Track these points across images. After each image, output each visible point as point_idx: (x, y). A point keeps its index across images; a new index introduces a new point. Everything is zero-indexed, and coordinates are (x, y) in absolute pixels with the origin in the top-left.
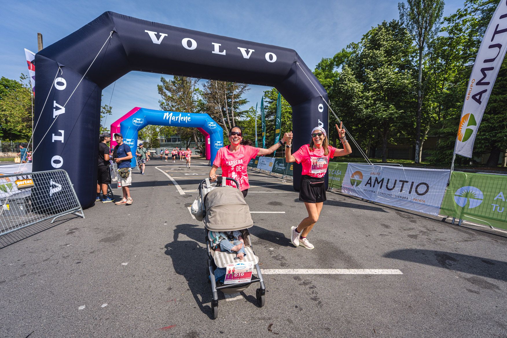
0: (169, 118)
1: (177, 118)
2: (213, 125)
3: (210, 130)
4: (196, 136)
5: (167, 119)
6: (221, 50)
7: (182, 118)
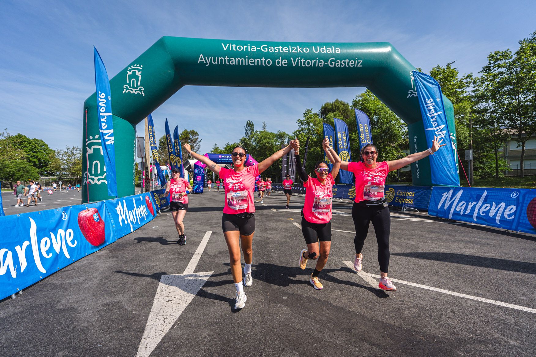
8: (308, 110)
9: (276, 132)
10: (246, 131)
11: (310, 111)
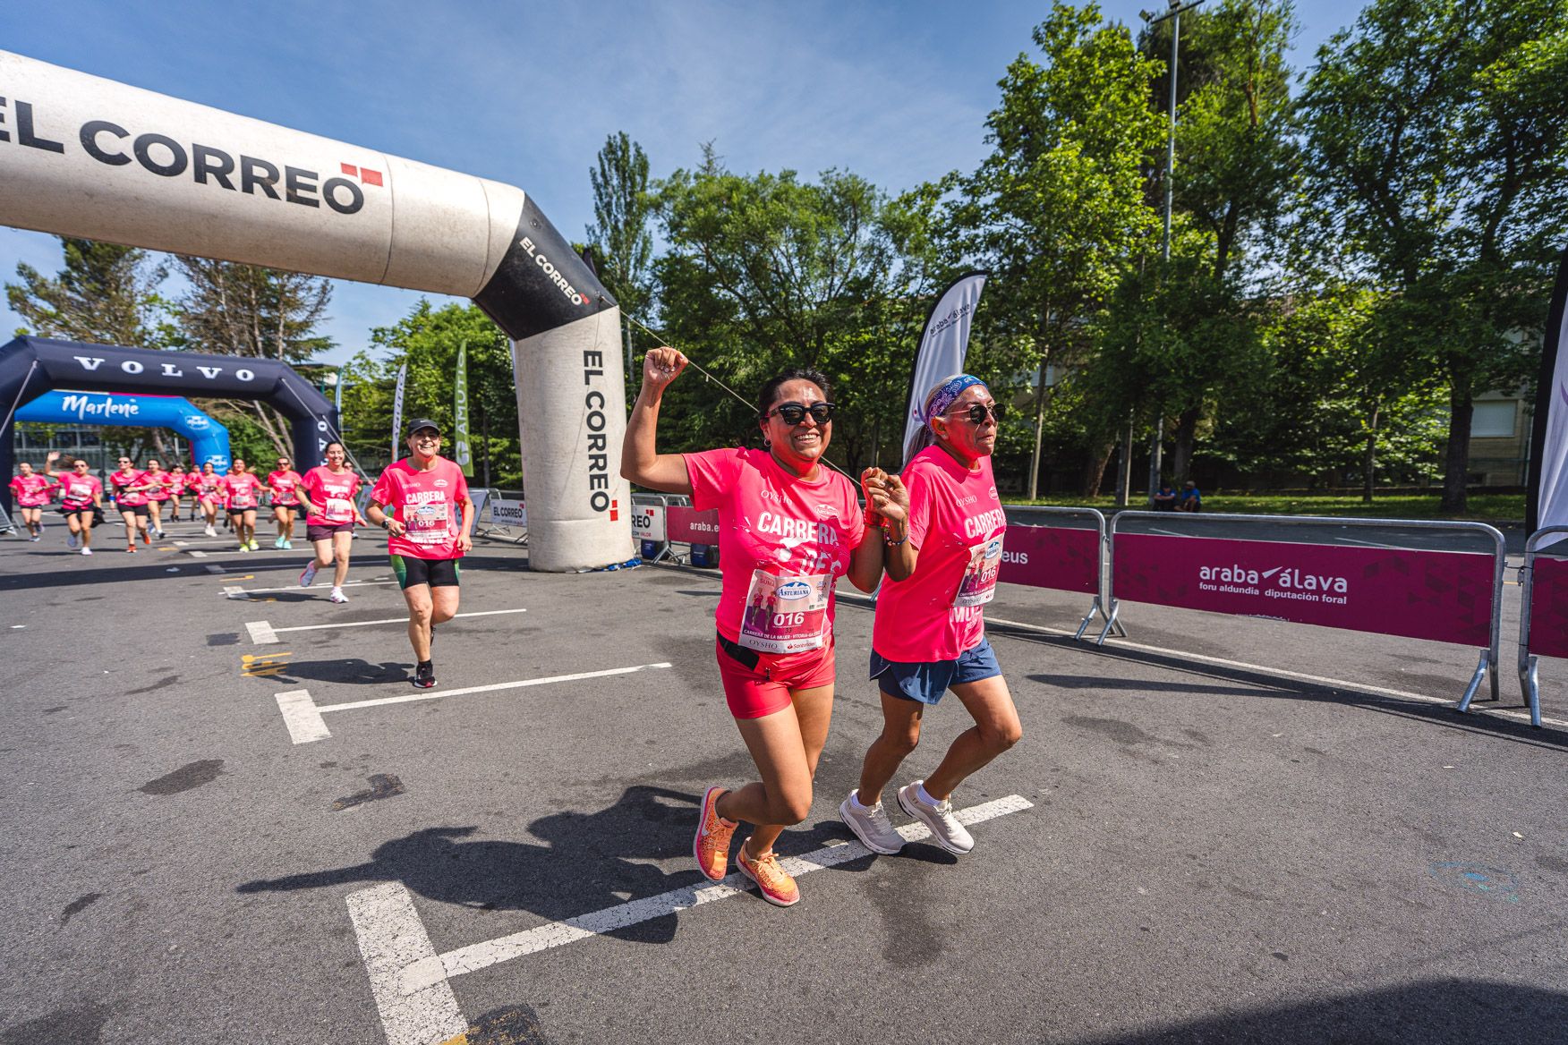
0: (78, 408)
1: (100, 407)
2: (200, 423)
3: (192, 433)
4: (161, 436)
5: (73, 408)
6: (175, 371)
7: (115, 407)
10: (600, 195)
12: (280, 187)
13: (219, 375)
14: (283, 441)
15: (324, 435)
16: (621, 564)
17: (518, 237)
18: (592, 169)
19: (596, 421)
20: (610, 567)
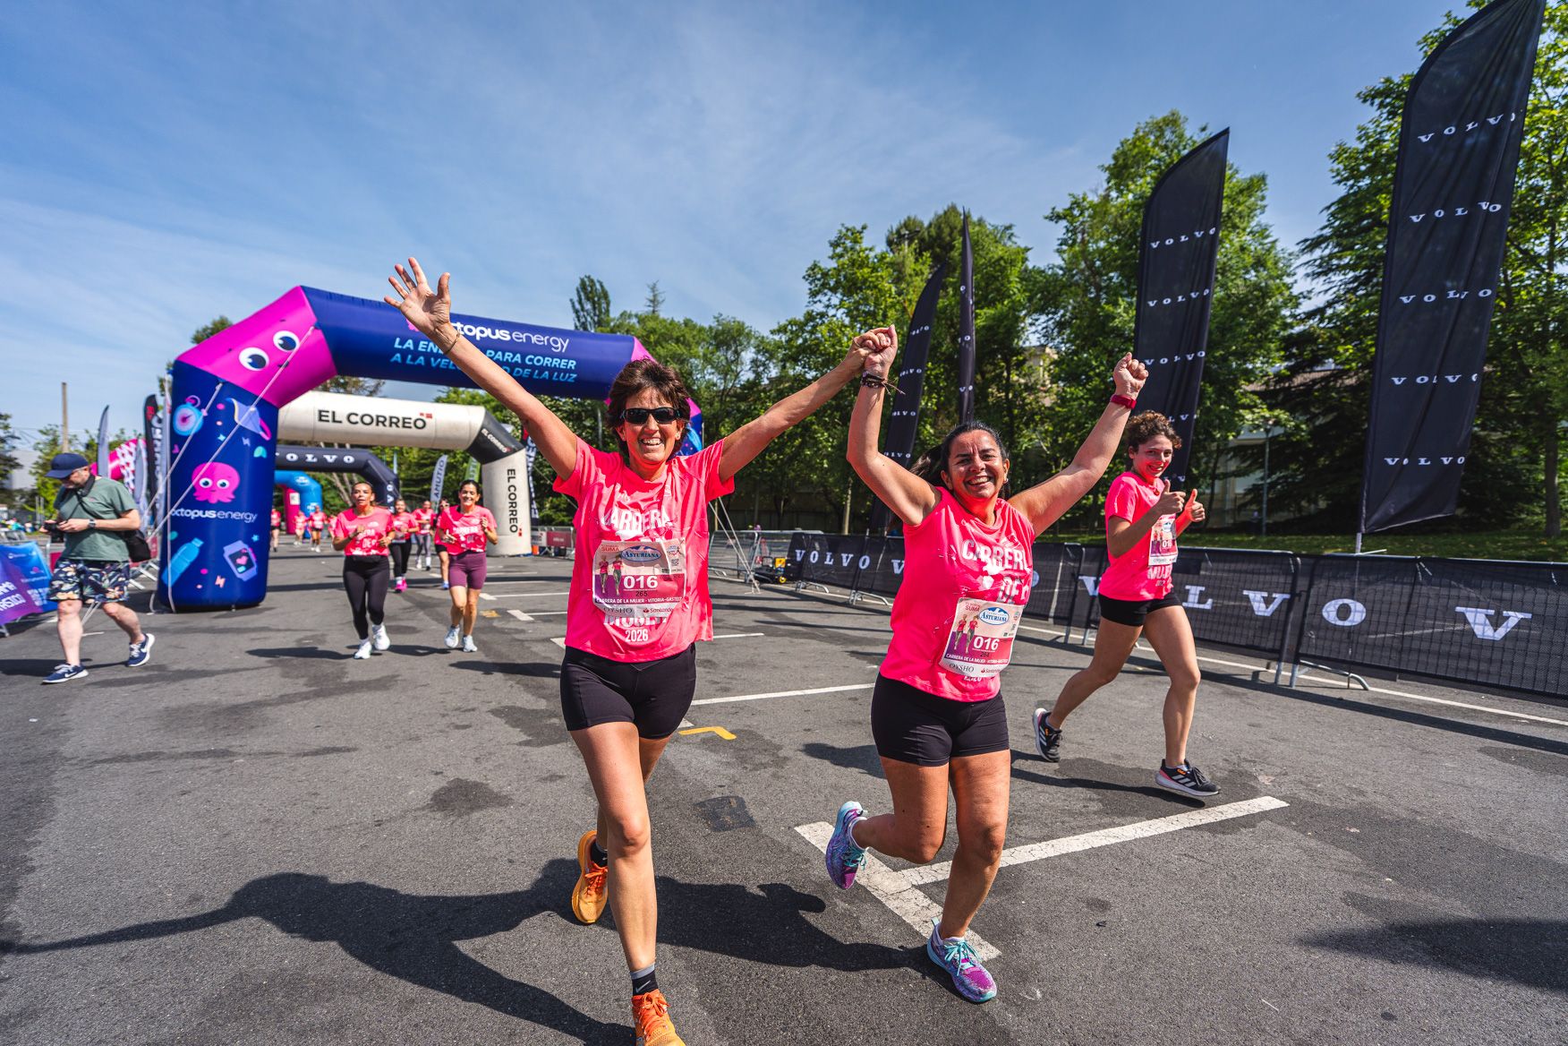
2: (303, 482)
6: (313, 458)
8: (848, 230)
9: (706, 322)
10: (578, 317)
11: (855, 235)
12: (400, 424)
13: (336, 460)
14: (346, 490)
15: (390, 493)
16: (524, 555)
17: (482, 429)
18: (571, 300)
19: (513, 497)
20: (519, 556)
